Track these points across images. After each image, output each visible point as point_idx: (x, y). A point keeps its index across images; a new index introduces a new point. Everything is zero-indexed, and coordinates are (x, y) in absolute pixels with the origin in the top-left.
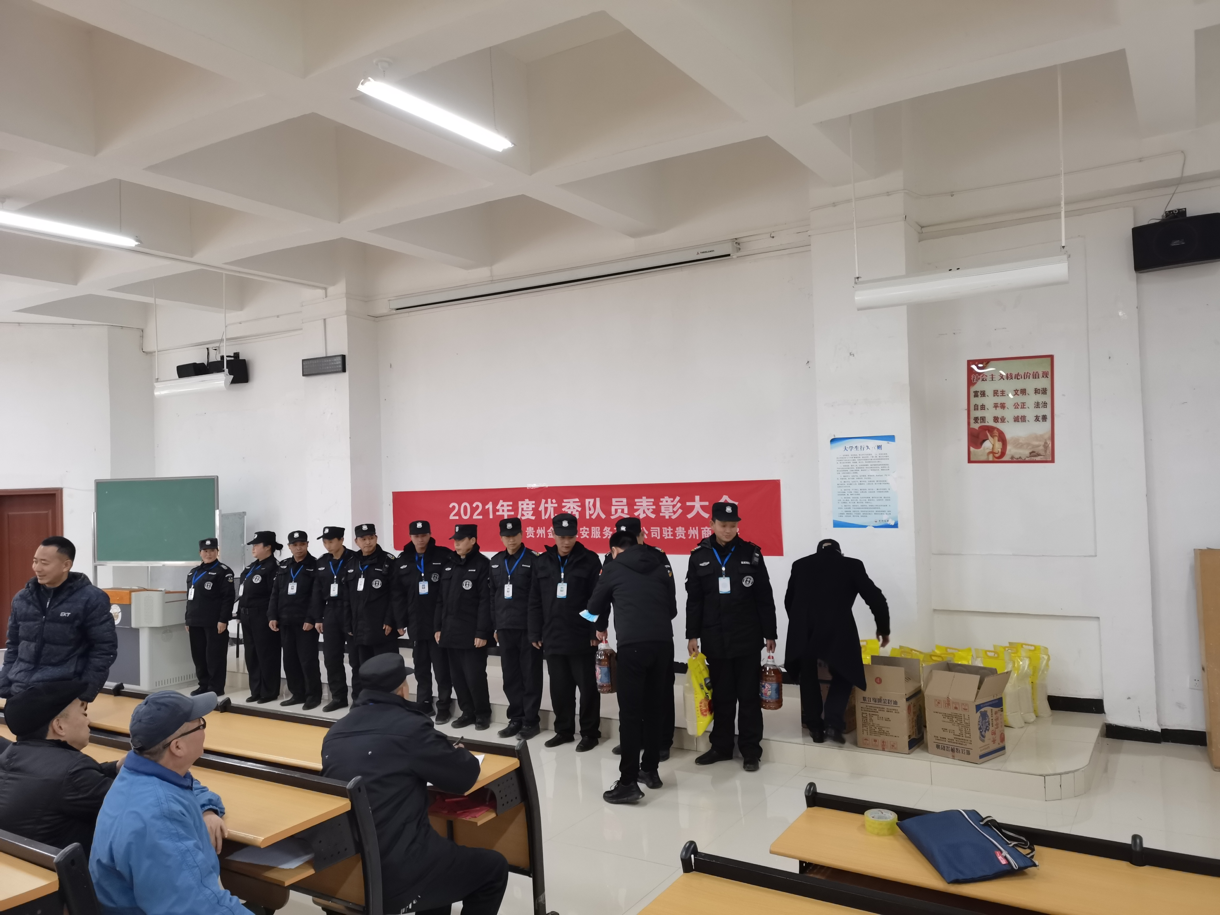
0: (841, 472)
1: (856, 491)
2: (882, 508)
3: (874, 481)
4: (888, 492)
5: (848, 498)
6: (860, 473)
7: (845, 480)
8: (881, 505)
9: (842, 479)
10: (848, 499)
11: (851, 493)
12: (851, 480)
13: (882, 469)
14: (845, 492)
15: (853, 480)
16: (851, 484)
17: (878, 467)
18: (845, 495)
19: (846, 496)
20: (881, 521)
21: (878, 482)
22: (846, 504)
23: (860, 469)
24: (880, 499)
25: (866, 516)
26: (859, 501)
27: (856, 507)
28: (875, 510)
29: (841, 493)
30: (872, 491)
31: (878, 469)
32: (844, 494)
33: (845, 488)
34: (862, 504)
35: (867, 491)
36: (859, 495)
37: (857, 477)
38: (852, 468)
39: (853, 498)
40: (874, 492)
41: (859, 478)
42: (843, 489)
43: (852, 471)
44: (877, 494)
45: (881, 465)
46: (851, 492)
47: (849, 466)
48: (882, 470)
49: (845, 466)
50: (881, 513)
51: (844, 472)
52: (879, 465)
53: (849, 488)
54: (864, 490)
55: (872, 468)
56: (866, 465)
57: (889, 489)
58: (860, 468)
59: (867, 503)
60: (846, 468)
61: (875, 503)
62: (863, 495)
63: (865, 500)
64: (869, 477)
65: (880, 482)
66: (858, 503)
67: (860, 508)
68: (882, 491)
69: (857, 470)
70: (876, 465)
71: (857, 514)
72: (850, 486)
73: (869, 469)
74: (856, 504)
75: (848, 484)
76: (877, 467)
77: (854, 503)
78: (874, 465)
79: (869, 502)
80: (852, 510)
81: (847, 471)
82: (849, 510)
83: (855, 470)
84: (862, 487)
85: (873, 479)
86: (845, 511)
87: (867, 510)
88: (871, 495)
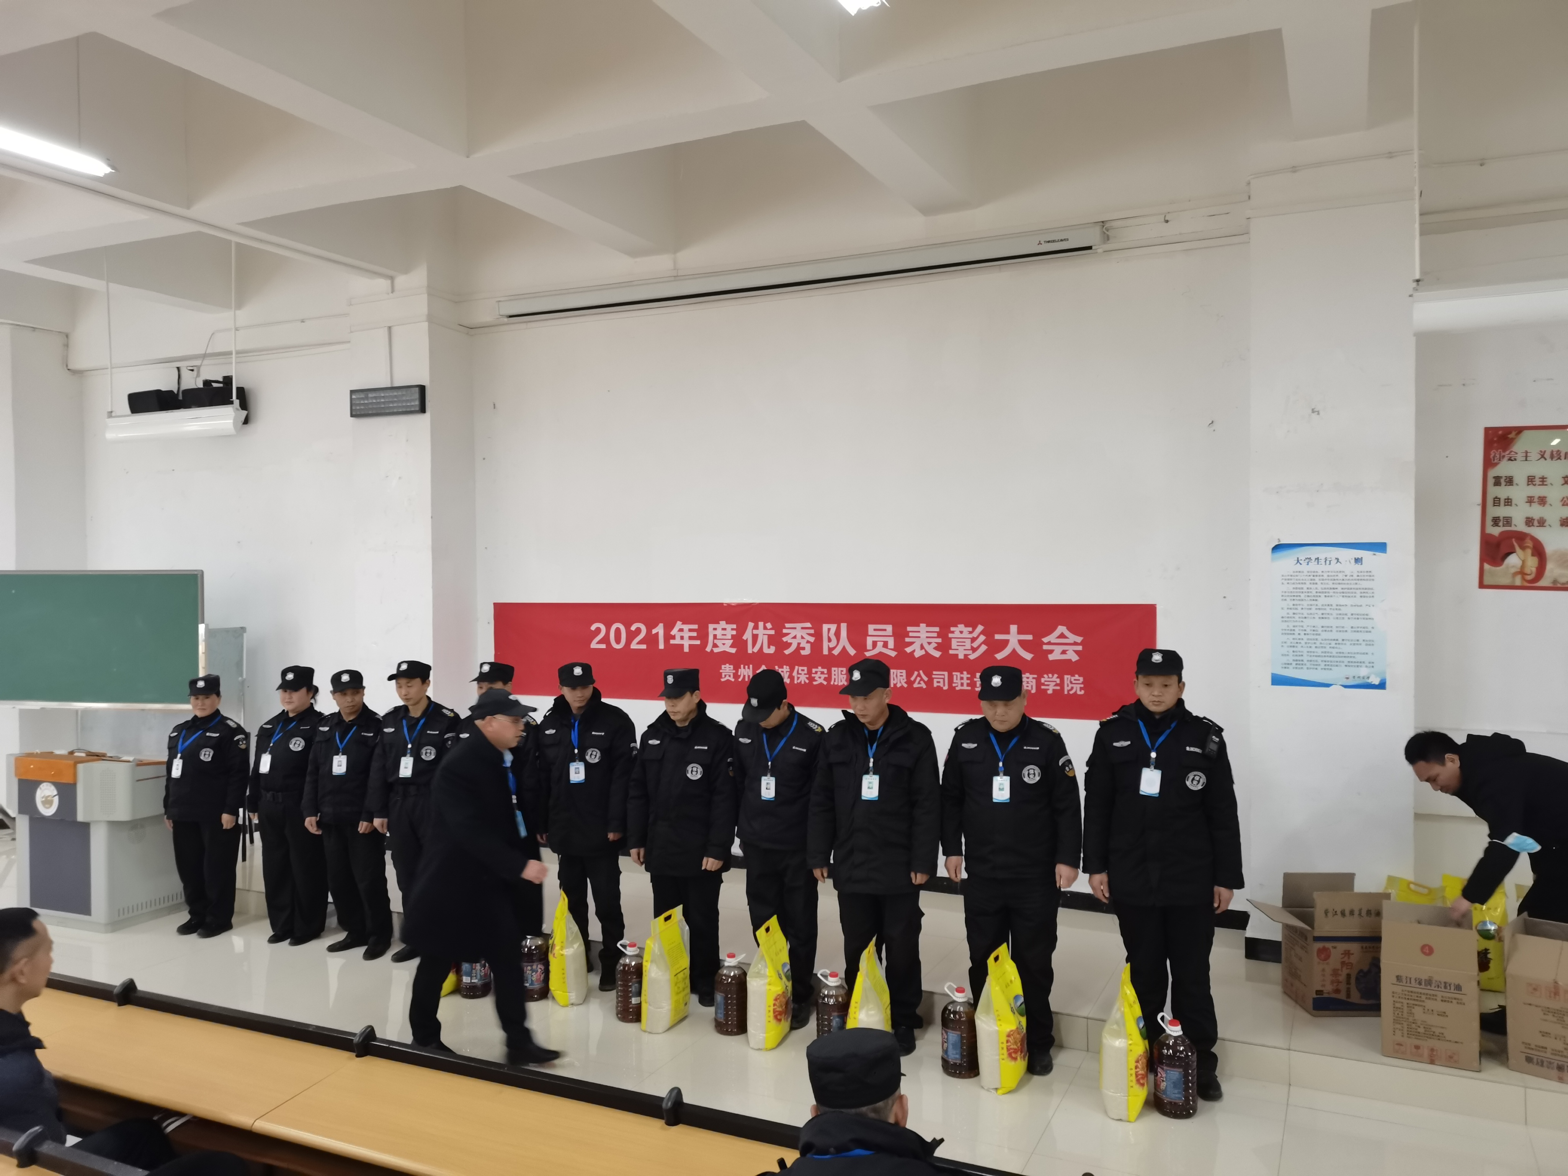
0: (1288, 599)
1: (1314, 629)
2: (1359, 658)
3: (1346, 614)
4: (1370, 632)
5: (1299, 639)
6: (1322, 601)
7: (1295, 611)
8: (1358, 653)
9: (1291, 609)
10: (1299, 641)
11: (1306, 632)
12: (1305, 612)
13: (1362, 595)
14: (1294, 630)
15: (1309, 612)
16: (1305, 618)
17: (1355, 593)
18: (1294, 634)
19: (1297, 636)
20: (1356, 678)
21: (1354, 616)
22: (1295, 649)
23: (1323, 595)
24: (1356, 643)
25: (1331, 669)
26: (1318, 645)
27: (1312, 654)
28: (1346, 660)
29: (1286, 632)
30: (1341, 630)
31: (1354, 595)
32: (1292, 632)
33: (1295, 624)
34: (1324, 650)
35: (1334, 629)
36: (1319, 635)
37: (1317, 607)
38: (1308, 592)
39: (1308, 639)
40: (1346, 631)
41: (1319, 609)
42: (1291, 625)
43: (1308, 596)
44: (1350, 635)
45: (1360, 589)
46: (1305, 630)
47: (1302, 588)
48: (1361, 597)
49: (1296, 588)
50: (1356, 664)
51: (1294, 598)
52: (1357, 589)
53: (1301, 624)
54: (1328, 627)
55: (1343, 593)
56: (1334, 589)
57: (1373, 628)
58: (1323, 592)
59: (1333, 648)
60: (1297, 592)
61: (1347, 648)
62: (1325, 635)
63: (1330, 644)
64: (1338, 607)
65: (1357, 616)
66: (1316, 647)
67: (1319, 656)
68: (1359, 629)
69: (1317, 596)
70: (1351, 589)
71: (1314, 665)
72: (1304, 620)
73: (1339, 594)
74: (1313, 649)
75: (1299, 618)
76: (1352, 593)
77: (1310, 647)
78: (1348, 589)
79: (1336, 648)
80: (1305, 658)
81: (1300, 596)
82: (1300, 658)
83: (1314, 596)
84: (1325, 622)
85: (1344, 610)
86: (1294, 660)
87: (1331, 659)
88: (1340, 636)
